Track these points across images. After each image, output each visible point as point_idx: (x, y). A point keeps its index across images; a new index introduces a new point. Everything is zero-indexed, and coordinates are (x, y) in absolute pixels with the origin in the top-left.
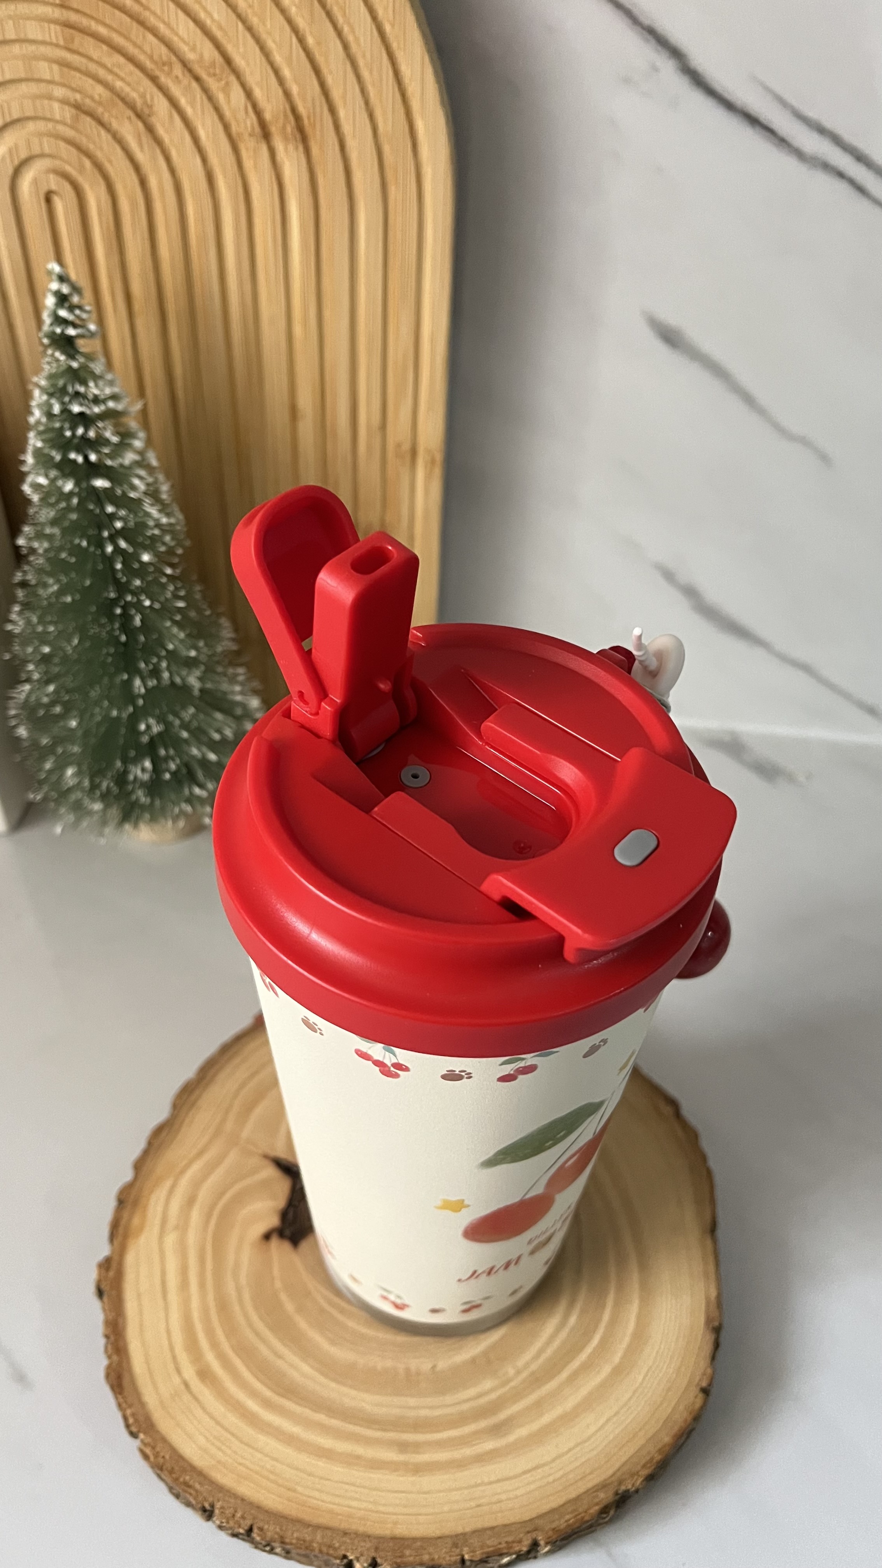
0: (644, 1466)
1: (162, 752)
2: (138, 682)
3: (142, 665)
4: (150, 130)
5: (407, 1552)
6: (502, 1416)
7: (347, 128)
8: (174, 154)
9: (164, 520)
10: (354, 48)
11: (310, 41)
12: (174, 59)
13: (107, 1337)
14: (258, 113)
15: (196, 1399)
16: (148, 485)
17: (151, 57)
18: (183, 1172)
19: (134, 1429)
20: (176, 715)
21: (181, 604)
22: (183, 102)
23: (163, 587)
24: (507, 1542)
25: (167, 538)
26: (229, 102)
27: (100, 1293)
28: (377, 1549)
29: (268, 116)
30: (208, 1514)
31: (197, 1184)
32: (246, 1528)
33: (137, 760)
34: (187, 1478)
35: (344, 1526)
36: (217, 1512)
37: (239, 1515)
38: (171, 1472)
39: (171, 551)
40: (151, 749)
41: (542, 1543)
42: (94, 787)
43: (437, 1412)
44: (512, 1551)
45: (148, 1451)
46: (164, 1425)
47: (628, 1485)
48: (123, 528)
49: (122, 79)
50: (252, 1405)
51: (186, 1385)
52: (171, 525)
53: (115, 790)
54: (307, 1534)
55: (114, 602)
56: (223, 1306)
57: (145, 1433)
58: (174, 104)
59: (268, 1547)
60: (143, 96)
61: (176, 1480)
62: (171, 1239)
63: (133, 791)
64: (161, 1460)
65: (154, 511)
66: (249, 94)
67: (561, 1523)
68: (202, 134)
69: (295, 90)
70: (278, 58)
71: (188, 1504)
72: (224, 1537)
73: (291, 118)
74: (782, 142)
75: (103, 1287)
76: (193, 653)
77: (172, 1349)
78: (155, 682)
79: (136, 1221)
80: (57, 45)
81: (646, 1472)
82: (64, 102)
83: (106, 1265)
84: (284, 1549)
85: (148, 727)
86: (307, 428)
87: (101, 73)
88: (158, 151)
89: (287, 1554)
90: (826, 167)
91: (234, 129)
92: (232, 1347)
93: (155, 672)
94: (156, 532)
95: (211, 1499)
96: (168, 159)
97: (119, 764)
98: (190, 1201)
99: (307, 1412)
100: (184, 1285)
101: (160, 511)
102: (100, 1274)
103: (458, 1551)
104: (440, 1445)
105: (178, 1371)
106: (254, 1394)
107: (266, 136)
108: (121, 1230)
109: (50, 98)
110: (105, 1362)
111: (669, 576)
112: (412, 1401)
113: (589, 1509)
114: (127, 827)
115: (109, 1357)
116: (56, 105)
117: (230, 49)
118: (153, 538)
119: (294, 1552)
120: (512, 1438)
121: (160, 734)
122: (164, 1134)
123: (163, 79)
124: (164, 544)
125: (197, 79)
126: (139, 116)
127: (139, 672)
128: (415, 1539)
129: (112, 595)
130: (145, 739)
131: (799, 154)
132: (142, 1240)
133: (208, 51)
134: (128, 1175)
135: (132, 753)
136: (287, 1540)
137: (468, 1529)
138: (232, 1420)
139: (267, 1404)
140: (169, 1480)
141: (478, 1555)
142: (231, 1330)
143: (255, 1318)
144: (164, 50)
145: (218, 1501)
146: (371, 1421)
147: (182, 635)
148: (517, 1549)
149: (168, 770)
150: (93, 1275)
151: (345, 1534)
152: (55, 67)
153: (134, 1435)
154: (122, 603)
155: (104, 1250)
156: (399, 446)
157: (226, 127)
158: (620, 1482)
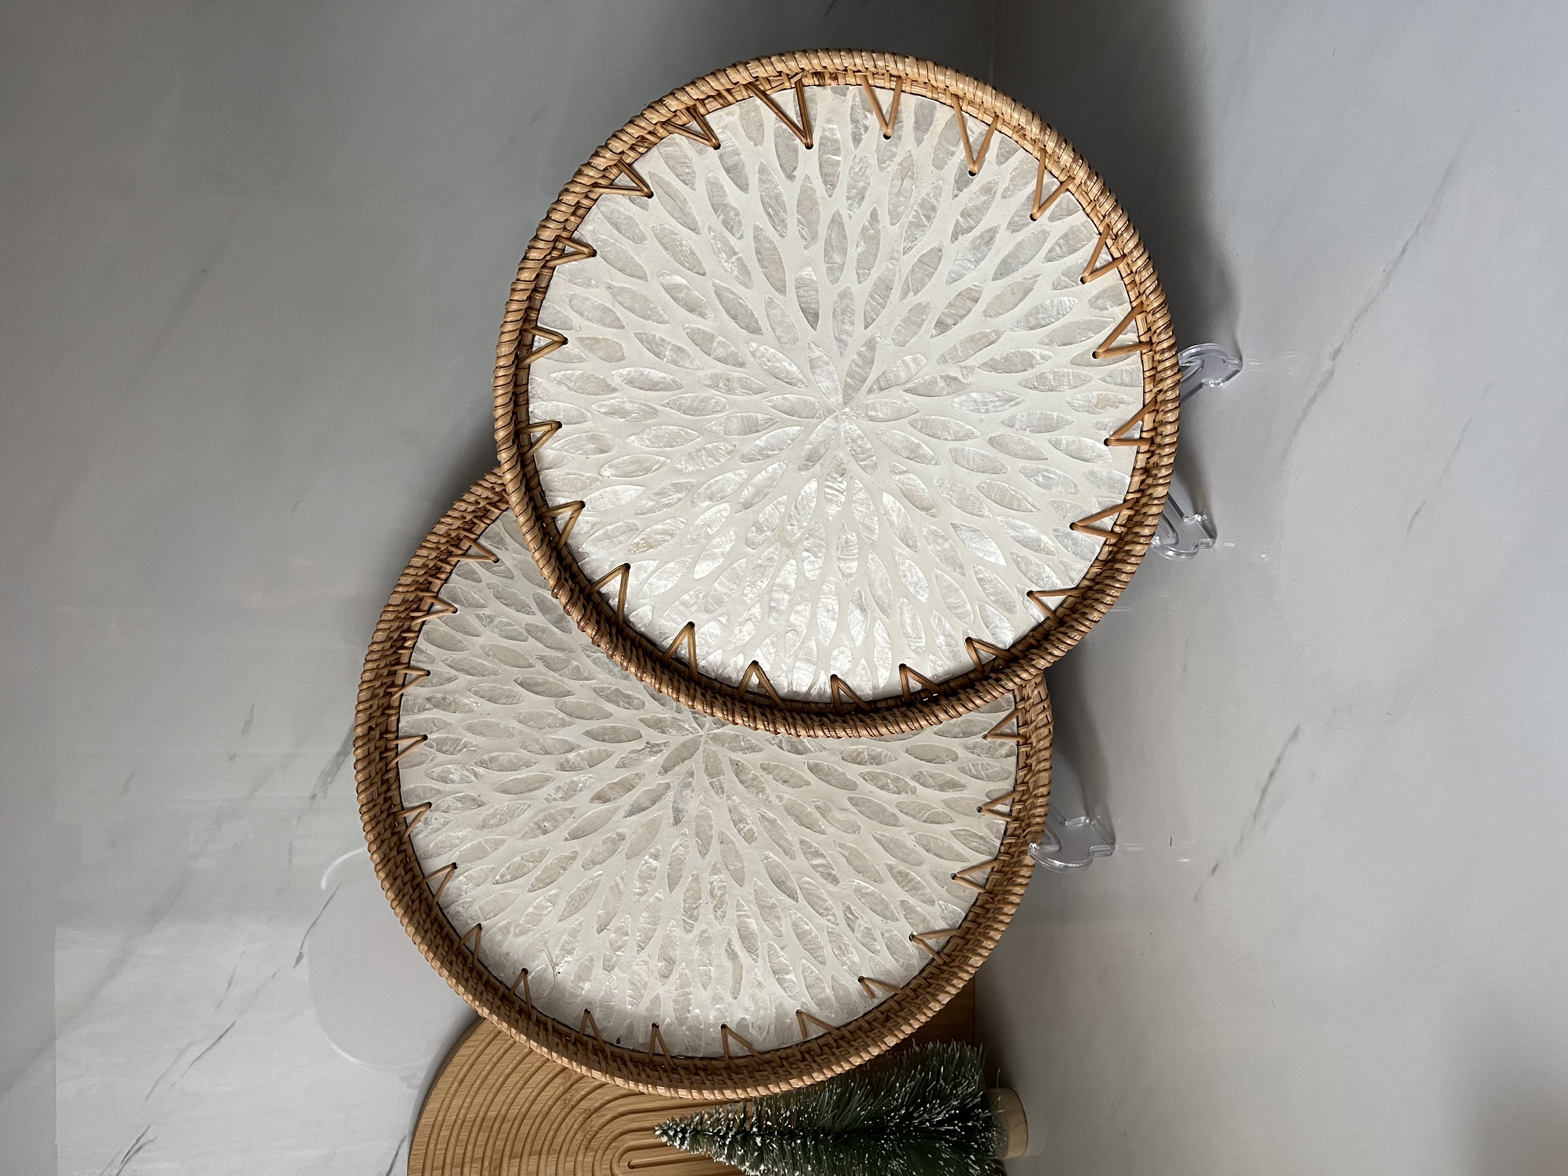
4: (597, 1110)
17: (563, 1109)
49: (573, 1124)
60: (581, 1114)
80: (558, 1158)
82: (584, 1156)
87: (571, 1135)
88: (607, 1106)
96: (610, 1101)
109: (583, 1163)
116: (586, 1160)
117: (558, 1069)
123: (573, 1103)
125: (572, 1085)
126: (590, 1116)
133: (558, 1080)
144: (559, 1103)
152: (568, 1159)
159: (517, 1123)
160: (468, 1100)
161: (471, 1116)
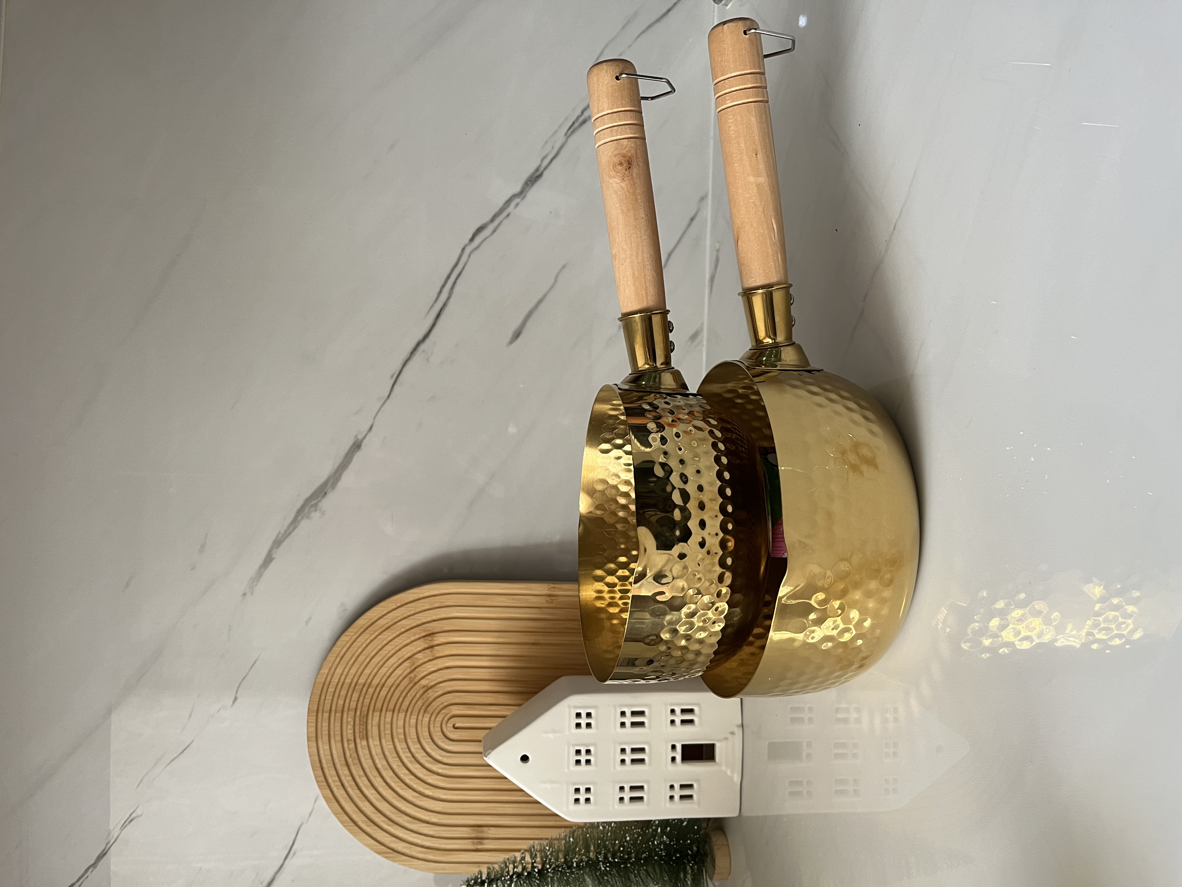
4: (432, 687)
8: (439, 680)
10: (405, 616)
11: (403, 630)
12: (408, 676)
14: (425, 649)
17: (409, 684)
22: (423, 675)
26: (423, 658)
29: (427, 646)
49: (416, 694)
58: (425, 677)
60: (421, 688)
66: (420, 652)
68: (432, 670)
69: (417, 636)
70: (408, 641)
73: (426, 638)
80: (406, 715)
82: (423, 716)
87: (414, 701)
91: (431, 658)
96: (441, 682)
107: (432, 647)
109: (422, 721)
116: (424, 719)
117: (406, 657)
123: (415, 681)
125: (415, 669)
126: (427, 690)
133: (406, 664)
144: (406, 679)
152: (412, 717)
156: (547, 602)
157: (430, 660)
159: (378, 689)
160: (346, 670)
161: (348, 681)
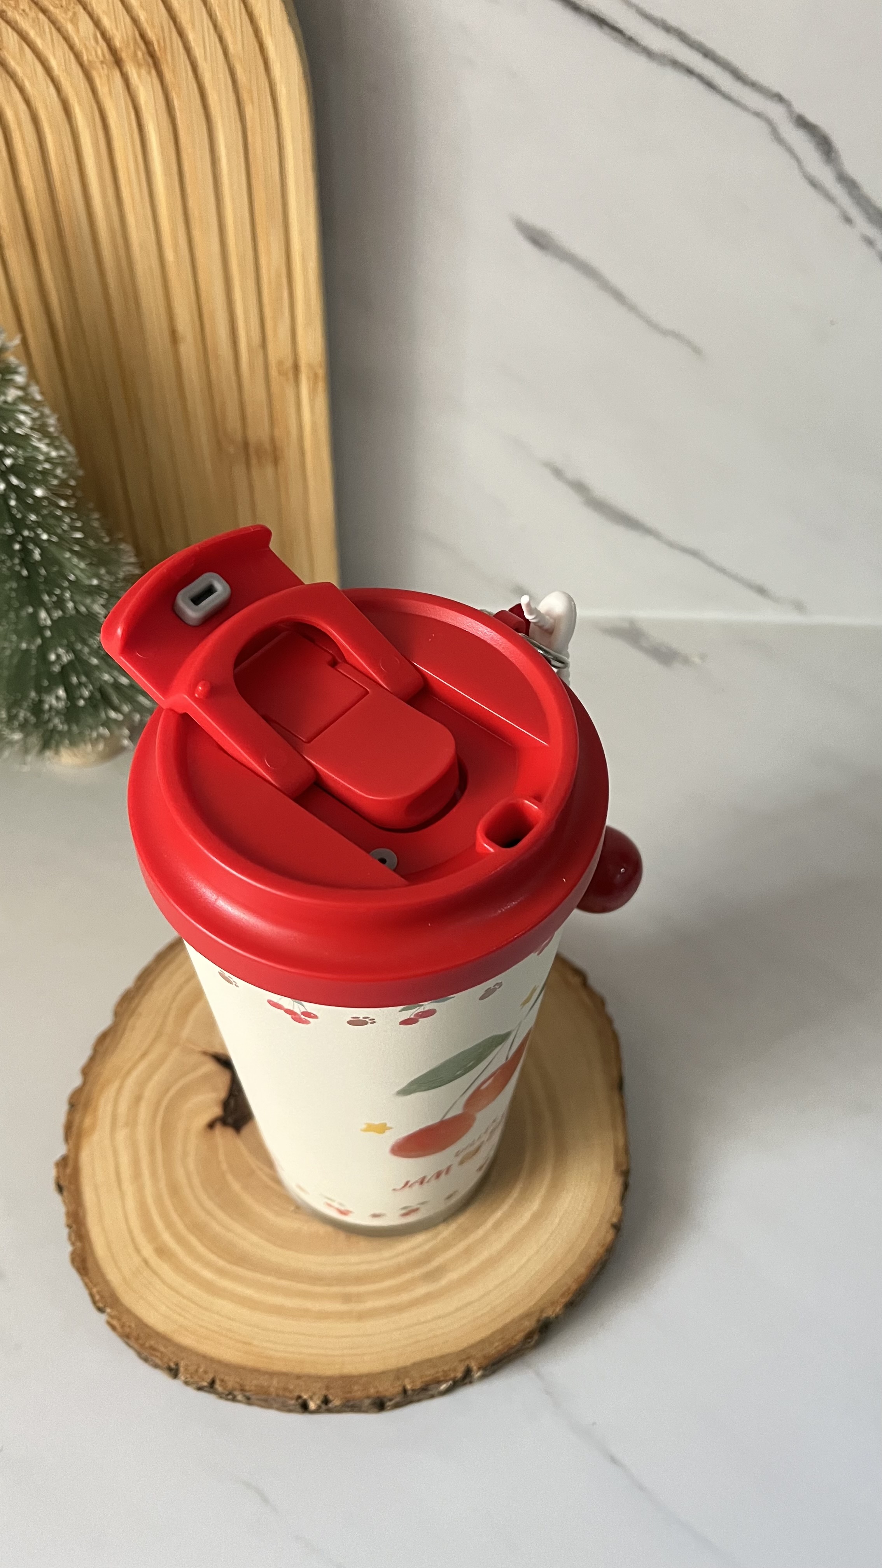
0: (562, 1295)
1: (74, 680)
2: (43, 614)
3: (46, 598)
5: (356, 1388)
6: (435, 1263)
7: (198, 52)
8: (27, 85)
9: (54, 454)
13: (69, 1226)
14: (108, 41)
15: (155, 1273)
16: (34, 419)
18: (128, 1073)
19: (101, 1305)
20: (84, 642)
21: (78, 535)
22: (32, 34)
23: (59, 519)
24: (443, 1371)
25: (59, 471)
26: (78, 31)
27: (60, 1188)
28: (328, 1388)
29: (117, 43)
30: (174, 1372)
31: (142, 1084)
32: (209, 1380)
33: (49, 690)
34: (152, 1343)
35: (297, 1370)
36: (182, 1369)
37: (201, 1370)
38: (137, 1339)
39: (64, 483)
40: (63, 678)
41: (475, 1368)
42: (12, 718)
43: (376, 1266)
44: (448, 1378)
45: (115, 1322)
46: (127, 1298)
47: (550, 1313)
48: (13, 466)
50: (207, 1274)
51: (146, 1262)
52: (61, 457)
53: (33, 720)
54: (264, 1381)
55: (11, 539)
56: (174, 1190)
57: (111, 1308)
58: (24, 37)
59: (230, 1396)
61: (142, 1345)
62: (122, 1134)
63: (49, 720)
64: (128, 1330)
65: (43, 447)
67: (492, 1350)
68: (53, 63)
69: (142, 16)
71: (156, 1366)
72: (191, 1392)
73: (142, 45)
74: (630, 41)
75: (62, 1183)
76: (95, 582)
77: (130, 1232)
78: (60, 613)
79: (87, 1122)
81: (564, 1300)
83: (63, 1163)
84: (245, 1396)
85: (58, 657)
86: (188, 350)
89: (248, 1401)
90: (675, 64)
91: (86, 58)
92: (186, 1225)
93: (60, 603)
94: (47, 466)
95: (174, 1360)
96: (22, 91)
97: (33, 694)
98: (138, 1099)
99: (258, 1276)
100: (137, 1175)
101: (48, 445)
102: (58, 1172)
103: (399, 1383)
104: (379, 1293)
105: (138, 1251)
106: (208, 1264)
107: (118, 62)
108: (74, 1129)
110: (69, 1248)
111: (558, 473)
112: (354, 1259)
113: (515, 1335)
114: (49, 754)
115: (73, 1244)
118: (44, 472)
119: (253, 1397)
120: (443, 1282)
121: (71, 662)
122: (108, 1040)
124: (56, 477)
127: (43, 604)
128: (361, 1376)
129: (10, 532)
130: (56, 669)
131: (648, 53)
132: (96, 1137)
134: (77, 1081)
135: (46, 683)
136: (247, 1388)
137: (409, 1362)
138: (189, 1288)
139: (221, 1272)
140: (136, 1346)
141: (418, 1385)
142: (184, 1211)
143: (204, 1197)
145: (183, 1359)
146: (316, 1279)
147: (82, 565)
148: (452, 1375)
149: (82, 697)
150: (53, 1173)
151: (298, 1377)
153: (101, 1310)
154: (20, 538)
155: (61, 1150)
156: (280, 363)
157: (78, 56)
158: (542, 1311)
